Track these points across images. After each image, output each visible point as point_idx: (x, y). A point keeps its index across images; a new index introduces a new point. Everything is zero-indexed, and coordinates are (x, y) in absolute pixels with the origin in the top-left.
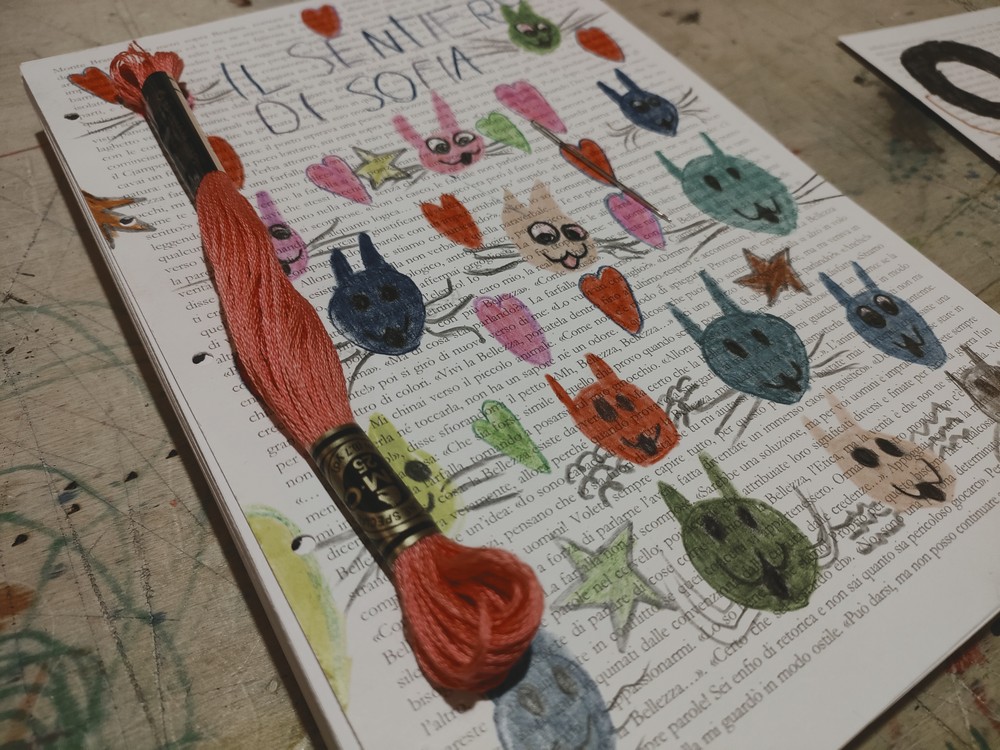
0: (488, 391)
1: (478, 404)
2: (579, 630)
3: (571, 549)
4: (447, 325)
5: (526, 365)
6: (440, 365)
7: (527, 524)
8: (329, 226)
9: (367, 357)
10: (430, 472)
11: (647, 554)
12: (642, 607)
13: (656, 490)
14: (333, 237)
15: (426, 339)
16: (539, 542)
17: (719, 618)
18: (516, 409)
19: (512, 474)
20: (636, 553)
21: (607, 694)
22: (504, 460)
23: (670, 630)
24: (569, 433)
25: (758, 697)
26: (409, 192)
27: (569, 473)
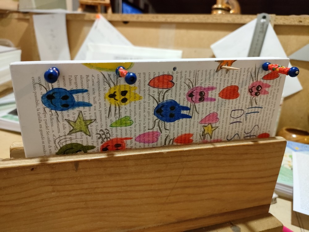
0: (135, 124)
1: (133, 120)
2: (74, 114)
3: (91, 121)
4: (156, 124)
5: (137, 135)
6: (147, 117)
7: (101, 116)
9: (157, 103)
10: (123, 103)
11: (82, 136)
12: (72, 128)
13: (94, 145)
14: (194, 110)
15: (155, 118)
16: (96, 116)
17: (62, 141)
18: (128, 128)
19: (113, 118)
20: (83, 133)
21: (59, 112)
22: (118, 119)
23: (64, 131)
24: (117, 135)
25: (43, 139)
26: (198, 133)
27: (108, 130)
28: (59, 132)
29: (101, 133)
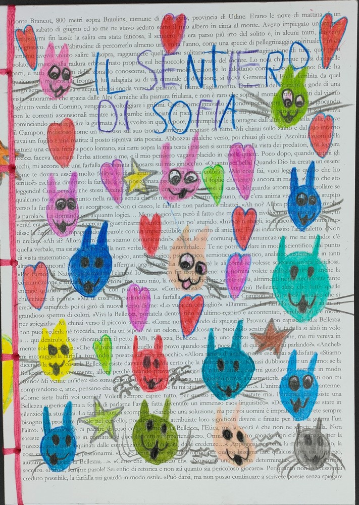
0: (109, 331)
1: (102, 335)
2: (82, 430)
3: (97, 404)
5: (131, 327)
6: (98, 310)
7: (89, 389)
8: (94, 210)
9: (73, 292)
11: (121, 420)
12: (107, 434)
14: (92, 218)
15: (101, 294)
16: (89, 397)
18: (115, 344)
19: (95, 369)
20: (117, 418)
21: (78, 451)
22: (97, 362)
23: (110, 446)
24: (127, 364)
25: (120, 478)
26: (142, 204)
27: (115, 379)
28: (111, 454)
29: (119, 389)
